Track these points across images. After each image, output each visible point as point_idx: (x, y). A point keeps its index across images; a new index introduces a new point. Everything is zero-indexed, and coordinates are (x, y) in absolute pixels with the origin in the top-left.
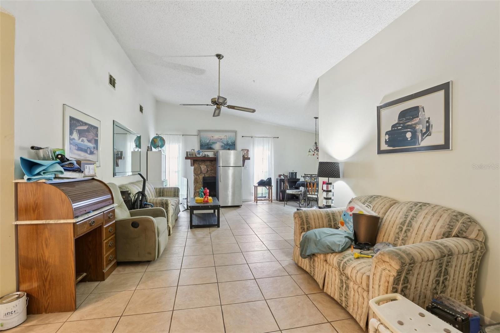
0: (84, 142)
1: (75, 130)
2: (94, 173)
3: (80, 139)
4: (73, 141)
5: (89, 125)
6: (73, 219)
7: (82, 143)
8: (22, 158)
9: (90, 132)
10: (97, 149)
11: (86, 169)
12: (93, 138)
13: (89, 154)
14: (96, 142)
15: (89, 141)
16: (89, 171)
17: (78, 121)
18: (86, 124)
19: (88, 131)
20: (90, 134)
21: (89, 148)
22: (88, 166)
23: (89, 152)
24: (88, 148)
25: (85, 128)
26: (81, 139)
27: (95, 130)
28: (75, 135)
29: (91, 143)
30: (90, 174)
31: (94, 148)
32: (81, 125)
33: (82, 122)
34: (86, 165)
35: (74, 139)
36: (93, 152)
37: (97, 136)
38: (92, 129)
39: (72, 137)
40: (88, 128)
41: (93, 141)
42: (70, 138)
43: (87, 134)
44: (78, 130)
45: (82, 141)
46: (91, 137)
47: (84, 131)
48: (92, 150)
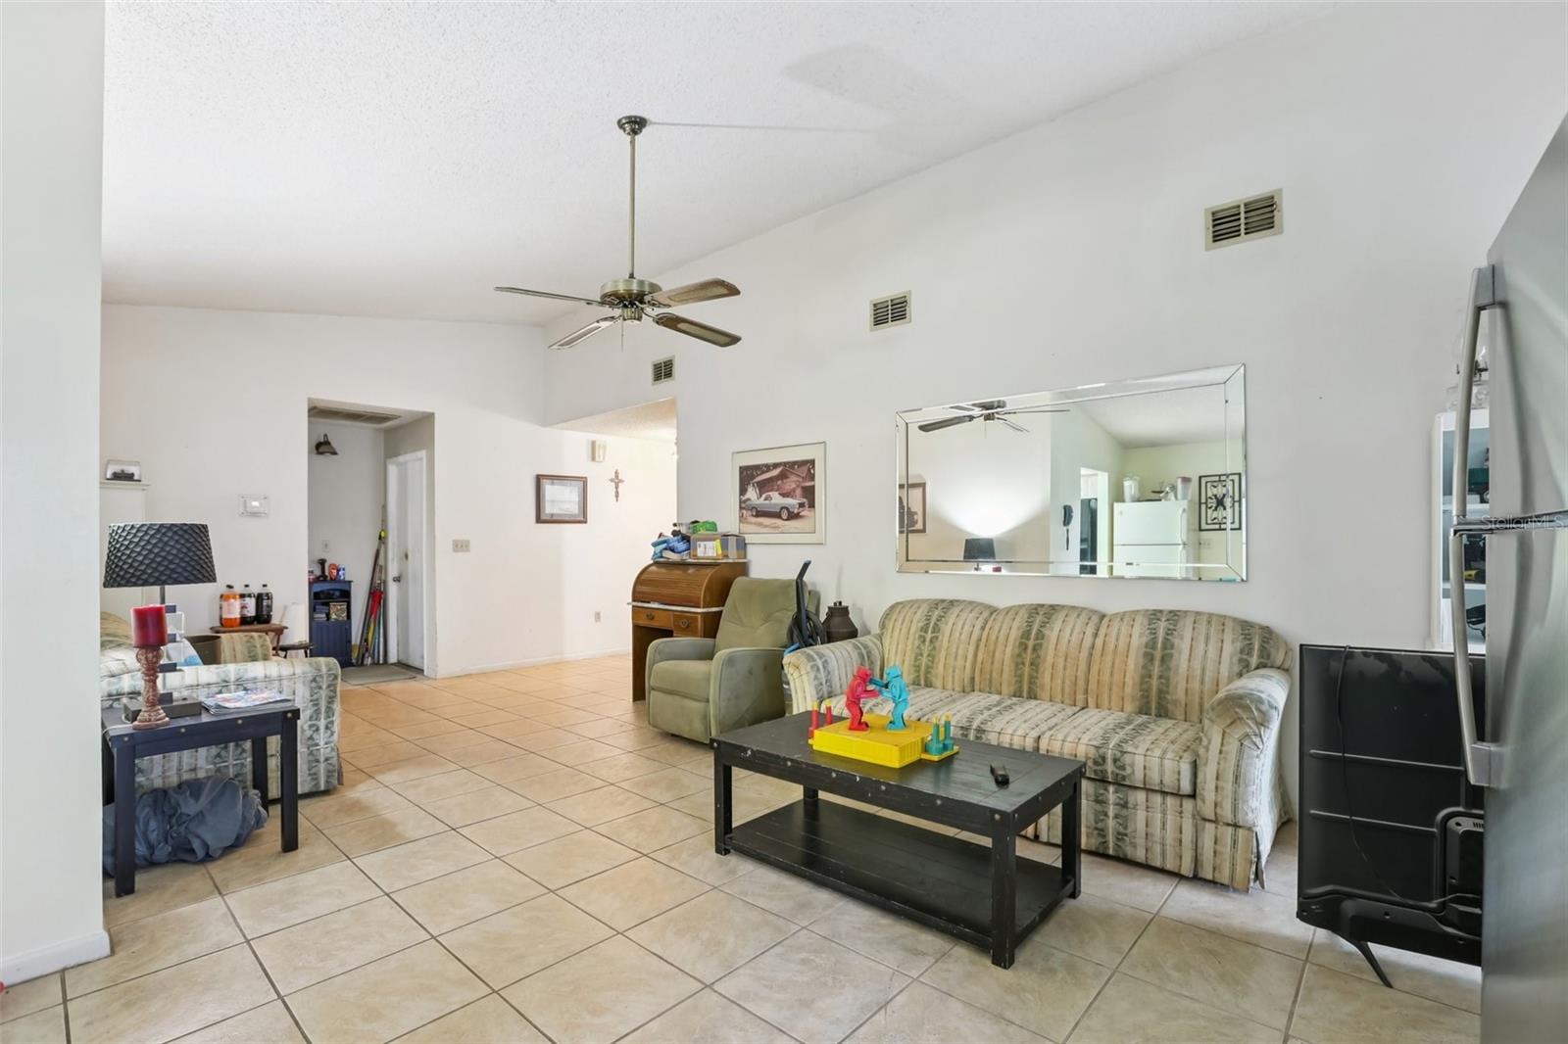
0: (771, 499)
1: (752, 485)
4: (748, 503)
5: (785, 464)
7: (767, 502)
9: (787, 477)
10: (812, 505)
12: (798, 486)
13: (786, 520)
14: (809, 493)
15: (784, 495)
17: (757, 467)
18: (776, 466)
19: (783, 476)
20: (788, 480)
21: (786, 508)
23: (785, 516)
24: (782, 508)
25: (775, 472)
26: (764, 496)
27: (805, 469)
28: (752, 493)
29: (792, 497)
31: (801, 505)
32: (763, 473)
33: (767, 466)
35: (749, 499)
36: (798, 513)
37: (812, 477)
38: (793, 468)
39: (744, 498)
40: (781, 472)
41: (799, 492)
42: (740, 500)
43: (779, 482)
44: (757, 483)
45: (766, 499)
46: (793, 486)
47: (771, 480)
48: (796, 511)
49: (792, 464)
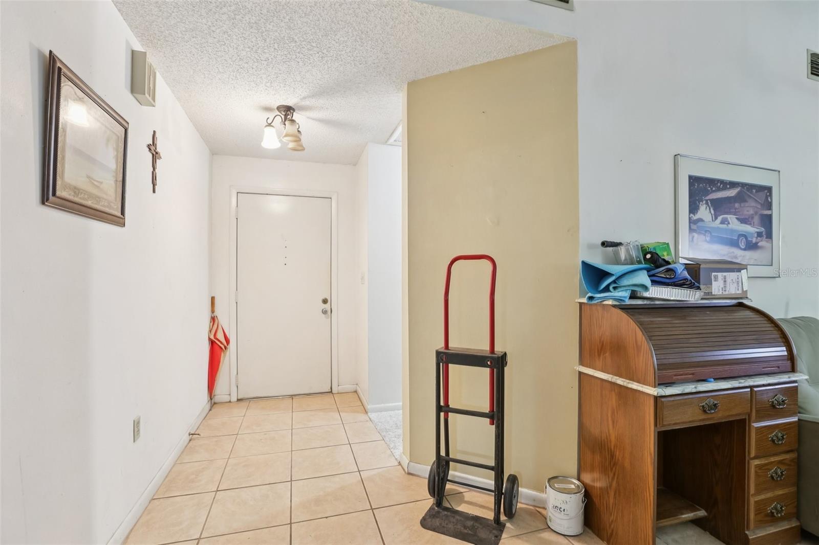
0: (729, 223)
1: (704, 202)
2: (740, 292)
3: (716, 218)
4: (700, 224)
5: (743, 185)
6: (655, 387)
7: (724, 226)
8: (583, 263)
9: (745, 201)
10: (769, 236)
11: (715, 281)
12: (756, 213)
13: (745, 249)
14: (767, 222)
15: (743, 221)
16: (725, 287)
17: (711, 182)
18: (733, 185)
19: (740, 198)
20: (747, 204)
21: (745, 237)
22: (720, 275)
23: (742, 245)
24: (740, 235)
25: (732, 193)
26: (720, 218)
27: (762, 195)
28: (704, 212)
29: (750, 224)
30: (727, 293)
31: (759, 235)
32: (719, 190)
33: (722, 182)
34: (713, 274)
35: (701, 220)
36: (756, 243)
37: (769, 206)
38: (751, 192)
39: (695, 217)
40: (739, 193)
41: (756, 219)
42: (690, 218)
43: (737, 205)
44: (712, 201)
45: (722, 222)
46: (751, 212)
47: (728, 200)
48: (754, 240)
49: (751, 187)
